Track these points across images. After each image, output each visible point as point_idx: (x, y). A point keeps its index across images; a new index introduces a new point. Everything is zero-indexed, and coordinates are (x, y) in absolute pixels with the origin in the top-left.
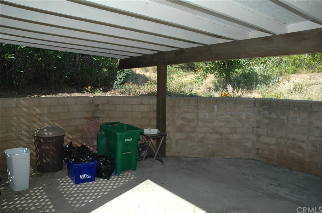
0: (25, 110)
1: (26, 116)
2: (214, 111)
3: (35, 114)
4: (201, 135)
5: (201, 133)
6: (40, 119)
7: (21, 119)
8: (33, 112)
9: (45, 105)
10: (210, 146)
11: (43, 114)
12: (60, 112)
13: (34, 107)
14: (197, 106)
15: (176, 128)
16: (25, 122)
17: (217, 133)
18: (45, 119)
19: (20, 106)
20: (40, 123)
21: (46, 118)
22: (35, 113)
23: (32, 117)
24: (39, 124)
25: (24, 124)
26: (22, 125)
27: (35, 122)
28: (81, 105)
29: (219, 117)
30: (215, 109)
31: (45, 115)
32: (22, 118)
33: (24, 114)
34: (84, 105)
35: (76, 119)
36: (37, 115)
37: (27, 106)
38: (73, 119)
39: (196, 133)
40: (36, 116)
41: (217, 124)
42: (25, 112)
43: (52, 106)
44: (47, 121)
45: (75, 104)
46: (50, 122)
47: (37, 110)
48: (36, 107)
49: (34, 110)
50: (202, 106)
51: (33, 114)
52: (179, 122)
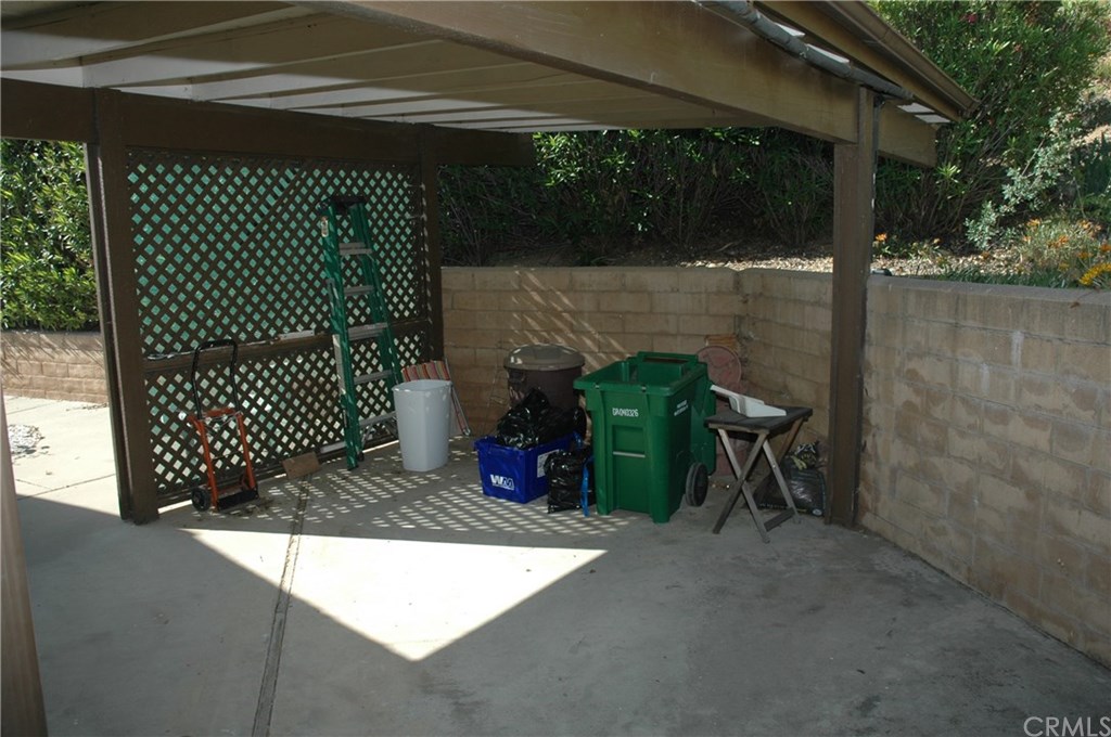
0: (537, 298)
1: (539, 314)
2: (1010, 363)
3: (561, 312)
4: (964, 473)
5: (962, 460)
6: (572, 324)
7: (529, 320)
8: (556, 306)
9: (587, 288)
10: (989, 539)
11: (581, 312)
12: (629, 312)
13: (558, 293)
14: (956, 325)
15: (894, 416)
16: (537, 328)
17: (1018, 478)
18: (584, 327)
19: (529, 289)
20: (571, 335)
21: (586, 325)
22: (560, 309)
23: (553, 318)
24: (569, 338)
25: (534, 332)
26: (530, 336)
27: (559, 331)
28: (693, 293)
29: (1031, 398)
30: (1014, 353)
31: (586, 314)
32: (532, 318)
33: (535, 309)
34: (703, 296)
35: (674, 336)
36: (564, 314)
37: (543, 288)
38: (663, 334)
39: (949, 456)
40: (562, 317)
41: (1017, 431)
42: (536, 304)
43: (603, 292)
44: (589, 332)
45: (672, 291)
46: (597, 336)
47: (566, 301)
48: (564, 292)
49: (559, 301)
50: (972, 328)
51: (555, 310)
52: (903, 393)
